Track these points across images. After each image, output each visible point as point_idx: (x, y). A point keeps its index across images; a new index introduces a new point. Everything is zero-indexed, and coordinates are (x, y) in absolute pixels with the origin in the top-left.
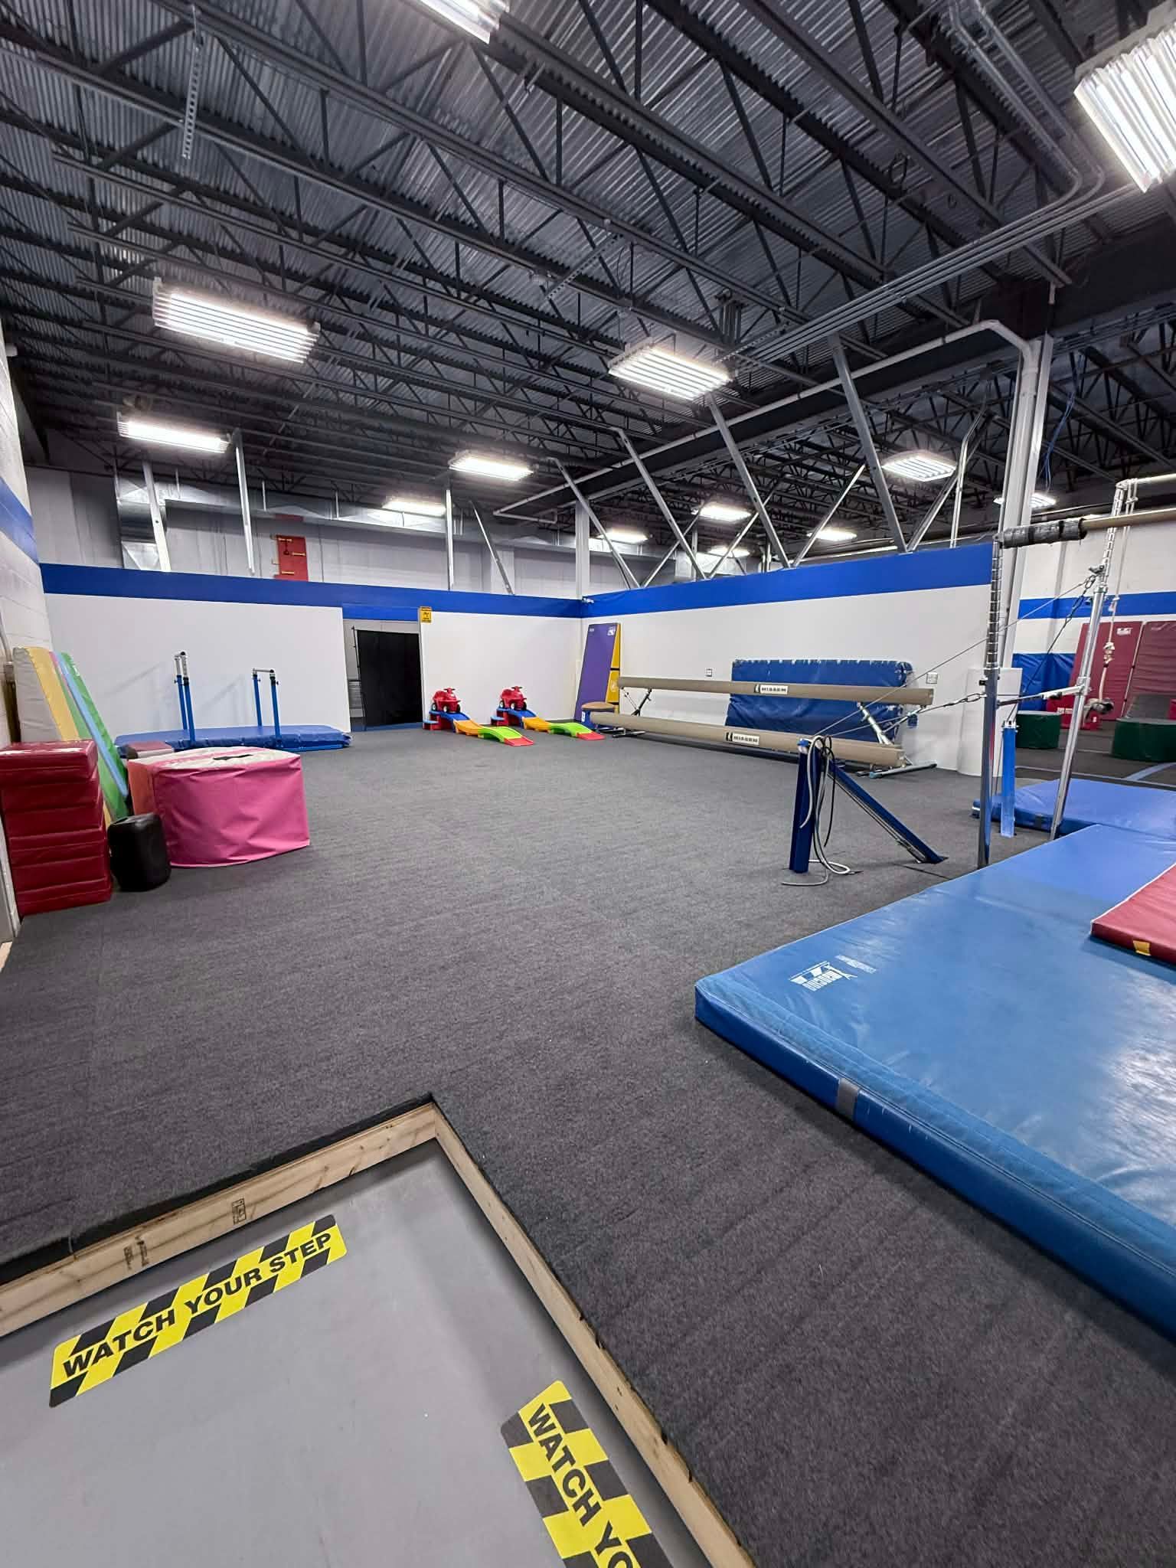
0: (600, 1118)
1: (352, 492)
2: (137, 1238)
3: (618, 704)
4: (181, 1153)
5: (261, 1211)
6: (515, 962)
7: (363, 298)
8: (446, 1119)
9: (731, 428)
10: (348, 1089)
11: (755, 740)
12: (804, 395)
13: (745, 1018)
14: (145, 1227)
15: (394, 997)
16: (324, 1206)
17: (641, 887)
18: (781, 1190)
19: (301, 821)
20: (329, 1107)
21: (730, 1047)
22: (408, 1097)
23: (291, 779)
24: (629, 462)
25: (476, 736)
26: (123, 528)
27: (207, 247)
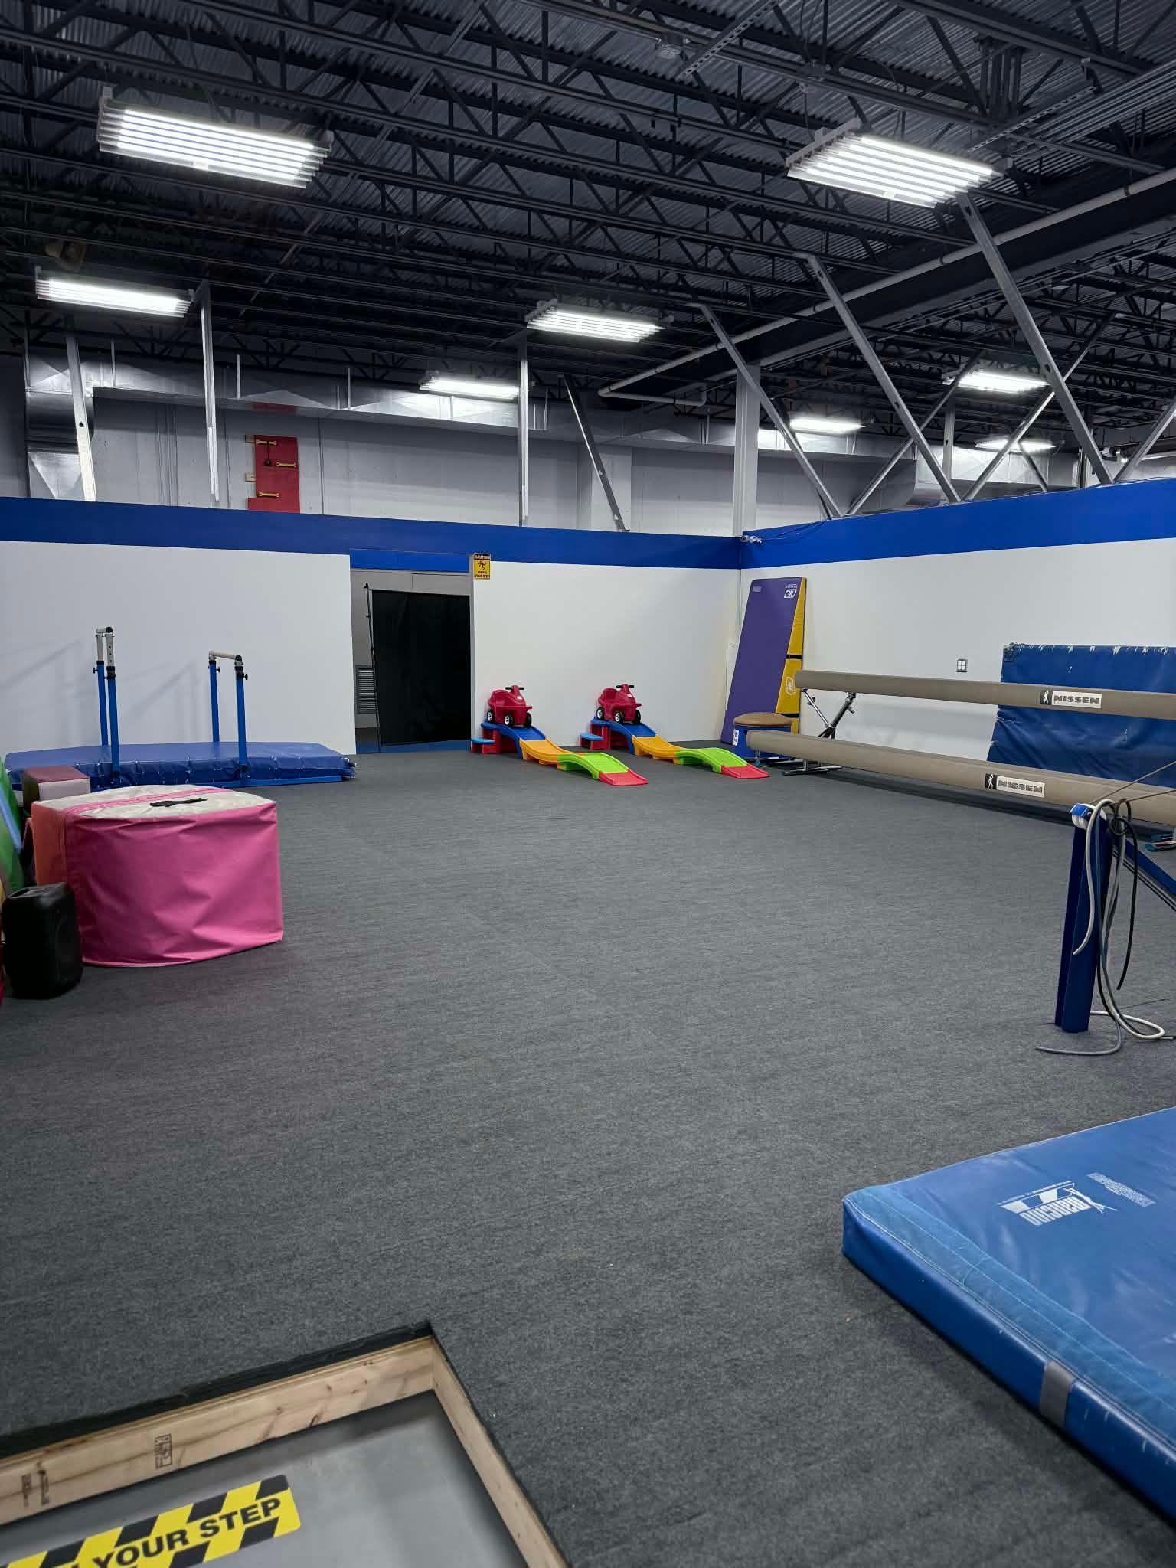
0: (670, 1382)
1: (374, 365)
2: (39, 1464)
3: (797, 716)
4: (95, 1364)
5: (192, 1457)
6: (574, 1142)
7: (404, 83)
8: (448, 1360)
9: (1002, 249)
10: (314, 1304)
11: (1039, 790)
12: (1135, 189)
13: (916, 1256)
14: (48, 1452)
15: (389, 1180)
16: (276, 1462)
17: (789, 1038)
18: (928, 1514)
19: (271, 901)
20: (287, 1325)
21: (892, 1301)
22: (396, 1323)
23: (261, 837)
24: (826, 306)
25: (554, 766)
26: (32, 432)
27: (176, 31)
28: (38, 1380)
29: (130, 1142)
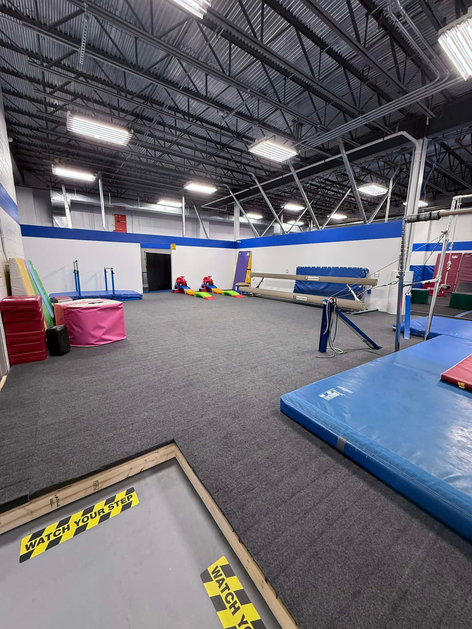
0: (242, 450)
1: (145, 197)
2: (55, 495)
3: (250, 283)
4: (73, 462)
5: (105, 485)
6: (208, 387)
7: (150, 120)
8: (180, 450)
9: (297, 174)
10: (140, 437)
11: (305, 299)
12: (327, 160)
13: (300, 411)
14: (59, 491)
15: (159, 400)
16: (130, 484)
17: (259, 357)
18: (314, 481)
19: (123, 328)
20: (133, 444)
21: (294, 422)
22: (164, 440)
23: (119, 312)
24: (256, 186)
25: (193, 295)
26: (54, 211)
27: (89, 99)
28: (55, 469)
29: (84, 394)
